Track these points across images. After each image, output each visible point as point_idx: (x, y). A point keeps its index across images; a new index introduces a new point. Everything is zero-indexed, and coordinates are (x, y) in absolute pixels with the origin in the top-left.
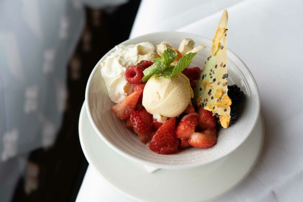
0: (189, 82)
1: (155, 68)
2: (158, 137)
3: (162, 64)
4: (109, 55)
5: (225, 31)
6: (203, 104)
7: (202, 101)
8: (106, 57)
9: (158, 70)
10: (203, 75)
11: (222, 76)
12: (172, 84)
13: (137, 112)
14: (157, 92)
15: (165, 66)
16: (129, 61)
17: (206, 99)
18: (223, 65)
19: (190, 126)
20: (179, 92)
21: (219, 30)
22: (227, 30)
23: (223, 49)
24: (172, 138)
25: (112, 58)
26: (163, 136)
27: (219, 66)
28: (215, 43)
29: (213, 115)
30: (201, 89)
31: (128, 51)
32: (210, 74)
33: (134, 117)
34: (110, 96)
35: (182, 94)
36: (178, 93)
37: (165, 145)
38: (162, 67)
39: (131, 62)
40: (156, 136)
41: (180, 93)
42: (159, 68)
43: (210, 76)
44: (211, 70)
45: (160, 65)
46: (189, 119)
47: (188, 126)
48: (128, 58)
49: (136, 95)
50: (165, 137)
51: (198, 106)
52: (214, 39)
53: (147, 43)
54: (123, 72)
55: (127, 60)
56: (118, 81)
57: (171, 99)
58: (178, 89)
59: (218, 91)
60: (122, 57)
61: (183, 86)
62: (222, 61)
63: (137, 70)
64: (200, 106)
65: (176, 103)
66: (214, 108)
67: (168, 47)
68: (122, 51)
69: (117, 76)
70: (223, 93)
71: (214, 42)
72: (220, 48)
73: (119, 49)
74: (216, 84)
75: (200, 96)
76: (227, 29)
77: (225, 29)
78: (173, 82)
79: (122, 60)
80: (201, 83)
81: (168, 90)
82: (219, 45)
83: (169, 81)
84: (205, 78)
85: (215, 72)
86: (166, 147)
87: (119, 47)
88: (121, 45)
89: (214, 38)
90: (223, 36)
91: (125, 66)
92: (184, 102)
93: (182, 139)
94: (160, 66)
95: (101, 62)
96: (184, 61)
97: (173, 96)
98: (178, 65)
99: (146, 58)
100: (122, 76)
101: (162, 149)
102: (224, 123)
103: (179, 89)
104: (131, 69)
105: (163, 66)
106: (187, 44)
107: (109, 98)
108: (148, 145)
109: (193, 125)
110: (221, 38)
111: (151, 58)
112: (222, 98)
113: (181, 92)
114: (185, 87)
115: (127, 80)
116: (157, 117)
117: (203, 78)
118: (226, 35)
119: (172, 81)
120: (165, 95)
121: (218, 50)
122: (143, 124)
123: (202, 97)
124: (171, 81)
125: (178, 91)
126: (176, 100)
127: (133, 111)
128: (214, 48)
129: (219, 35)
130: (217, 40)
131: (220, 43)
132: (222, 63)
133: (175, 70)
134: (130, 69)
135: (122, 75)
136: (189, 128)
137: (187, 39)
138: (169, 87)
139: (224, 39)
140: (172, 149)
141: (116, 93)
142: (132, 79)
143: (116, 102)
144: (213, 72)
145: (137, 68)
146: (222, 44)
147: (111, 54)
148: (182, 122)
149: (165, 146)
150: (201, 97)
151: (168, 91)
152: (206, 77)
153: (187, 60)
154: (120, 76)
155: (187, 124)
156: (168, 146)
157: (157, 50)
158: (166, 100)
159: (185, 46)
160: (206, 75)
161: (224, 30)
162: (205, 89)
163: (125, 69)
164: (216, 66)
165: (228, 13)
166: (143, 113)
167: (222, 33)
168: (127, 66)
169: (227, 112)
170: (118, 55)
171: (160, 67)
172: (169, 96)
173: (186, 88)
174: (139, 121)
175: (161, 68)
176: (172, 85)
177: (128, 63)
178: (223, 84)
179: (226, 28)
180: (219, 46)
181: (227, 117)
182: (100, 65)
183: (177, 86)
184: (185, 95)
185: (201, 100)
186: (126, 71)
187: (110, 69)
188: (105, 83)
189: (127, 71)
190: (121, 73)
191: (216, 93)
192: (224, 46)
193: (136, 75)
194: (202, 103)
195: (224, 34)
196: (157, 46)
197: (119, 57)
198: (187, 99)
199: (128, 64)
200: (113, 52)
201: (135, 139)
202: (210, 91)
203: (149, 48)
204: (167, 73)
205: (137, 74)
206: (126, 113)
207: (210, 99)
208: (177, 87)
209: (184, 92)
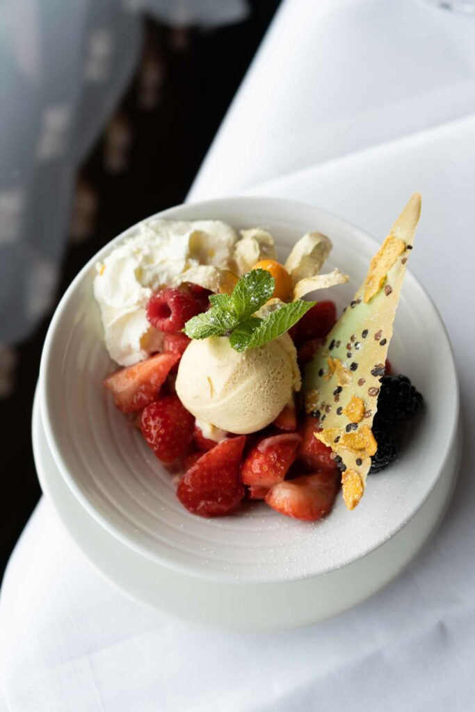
0: (294, 356)
1: (208, 323)
2: (197, 476)
3: (228, 317)
4: (121, 243)
5: (405, 250)
6: (318, 413)
7: (317, 405)
8: (112, 249)
9: (215, 329)
10: (333, 341)
11: (372, 367)
12: (246, 365)
13: (161, 404)
14: (209, 378)
15: (234, 321)
16: (163, 273)
17: (327, 404)
18: (382, 339)
19: (273, 466)
20: (261, 387)
21: (391, 241)
22: (410, 247)
23: (390, 295)
24: (230, 482)
25: (124, 259)
26: (209, 477)
27: (371, 336)
28: (376, 269)
29: (333, 456)
30: (321, 373)
31: (169, 239)
32: (348, 347)
33: (151, 418)
34: (109, 348)
35: (267, 392)
36: (257, 389)
37: (211, 496)
38: (226, 323)
39: (168, 276)
40: (194, 474)
41: (262, 389)
42: (219, 325)
43: (347, 351)
44: (352, 338)
45: (221, 319)
46: (275, 448)
47: (269, 467)
48: (162, 262)
49: (164, 364)
50: (213, 479)
51: (308, 412)
52: (375, 259)
53: (218, 223)
54: (144, 299)
55: (159, 270)
56: (127, 319)
57: (238, 401)
58: (258, 381)
59: (355, 399)
60: (148, 259)
61: (272, 373)
62: (382, 328)
63: (174, 305)
64: (312, 413)
65: (248, 411)
66: (337, 441)
67: (264, 249)
68: (153, 238)
69: (128, 307)
70: (365, 413)
71: (375, 267)
72: (384, 289)
73: (146, 231)
74: (354, 379)
75: (317, 389)
76: (412, 245)
77: (405, 243)
78: (251, 360)
79: (145, 267)
80: (324, 357)
81: (235, 379)
82: (384, 281)
83: (240, 357)
84: (335, 348)
85: (359, 345)
86: (211, 502)
87: (147, 225)
88: (153, 220)
89: (376, 256)
90: (396, 260)
91: (150, 285)
92: (269, 411)
93: (251, 489)
94: (223, 320)
95: (96, 262)
96: (280, 318)
97: (245, 394)
98: (266, 328)
99: (201, 276)
100: (139, 309)
101: (202, 503)
102: (348, 494)
103: (262, 381)
104: (162, 298)
105: (229, 322)
106: (310, 251)
107: (105, 352)
108: (176, 479)
109: (282, 468)
110: (392, 265)
111: (212, 279)
112: (360, 425)
113: (265, 388)
114: (279, 373)
115: (150, 321)
116: (205, 427)
117: (331, 347)
118: (404, 261)
119: (247, 358)
120: (226, 390)
121: (378, 293)
122: (167, 438)
123: (319, 394)
124: (244, 358)
125: (258, 385)
126: (251, 404)
127: (152, 398)
128: (371, 283)
129: (389, 254)
130: (383, 265)
131: (386, 278)
132: (381, 331)
133: (256, 338)
134: (160, 298)
135: (138, 307)
136: (271, 473)
137: (313, 235)
138: (237, 372)
139: (399, 270)
140: (225, 508)
141: (123, 343)
142: (160, 323)
143: (121, 363)
144: (356, 345)
145: (175, 301)
146: (390, 282)
147: (126, 241)
148: (259, 451)
149: (209, 500)
150: (317, 392)
151: (233, 381)
152: (337, 347)
153: (290, 318)
154: (134, 308)
155: (268, 462)
156: (217, 501)
157: (237, 252)
158: (225, 400)
159: (304, 258)
160: (339, 342)
161: (403, 247)
162: (330, 377)
163: (148, 293)
164: (365, 333)
165: (422, 204)
166: (175, 408)
167: (397, 253)
168: (156, 286)
169: (361, 467)
170: (139, 251)
171: (221, 322)
172: (234, 393)
173: (280, 376)
174: (161, 429)
175: (223, 325)
176: (246, 370)
177: (160, 276)
178: (369, 390)
179: (408, 244)
180: (384, 283)
181: (360, 482)
182: (93, 269)
183: (257, 372)
184: (275, 394)
185: (316, 401)
186: (151, 299)
187: (115, 284)
188: (100, 313)
189: (153, 301)
190: (139, 302)
191: (350, 404)
192: (394, 289)
193: (169, 316)
194: (316, 408)
195: (402, 258)
196: (243, 232)
197: (140, 258)
198: (277, 403)
199: (158, 280)
200: (132, 236)
201: (148, 461)
202: (340, 389)
203: (220, 241)
204: (240, 335)
205: (173, 314)
206: (135, 402)
207: (333, 410)
208: (258, 375)
209: (273, 387)
